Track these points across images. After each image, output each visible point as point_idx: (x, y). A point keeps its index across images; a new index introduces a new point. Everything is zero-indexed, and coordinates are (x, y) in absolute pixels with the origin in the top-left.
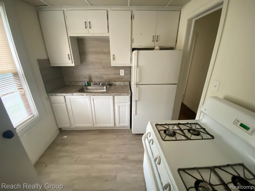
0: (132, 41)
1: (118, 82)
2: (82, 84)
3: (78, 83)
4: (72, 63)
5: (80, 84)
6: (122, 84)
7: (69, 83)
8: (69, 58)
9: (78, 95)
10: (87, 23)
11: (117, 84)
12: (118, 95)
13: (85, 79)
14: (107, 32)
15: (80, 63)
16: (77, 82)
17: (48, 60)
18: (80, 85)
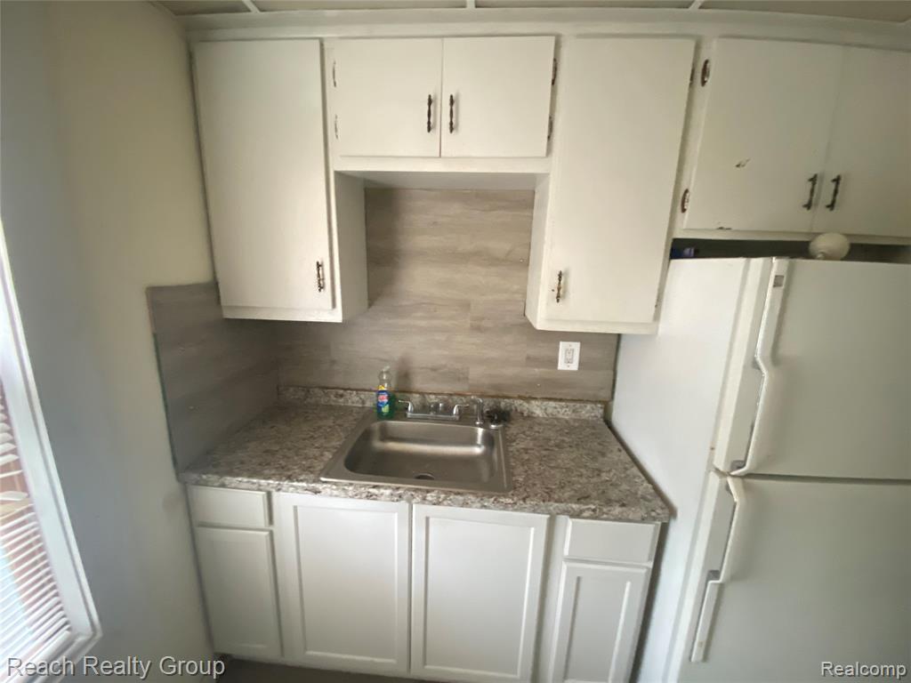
0: (681, 201)
1: (545, 403)
2: (363, 402)
3: (342, 396)
4: (334, 305)
5: (353, 400)
6: (564, 412)
7: (301, 394)
8: (320, 279)
9: (343, 494)
10: (435, 107)
11: (538, 412)
12: (586, 514)
13: (382, 383)
14: (545, 151)
15: (366, 302)
16: (341, 392)
17: (213, 288)
18: (350, 404)
